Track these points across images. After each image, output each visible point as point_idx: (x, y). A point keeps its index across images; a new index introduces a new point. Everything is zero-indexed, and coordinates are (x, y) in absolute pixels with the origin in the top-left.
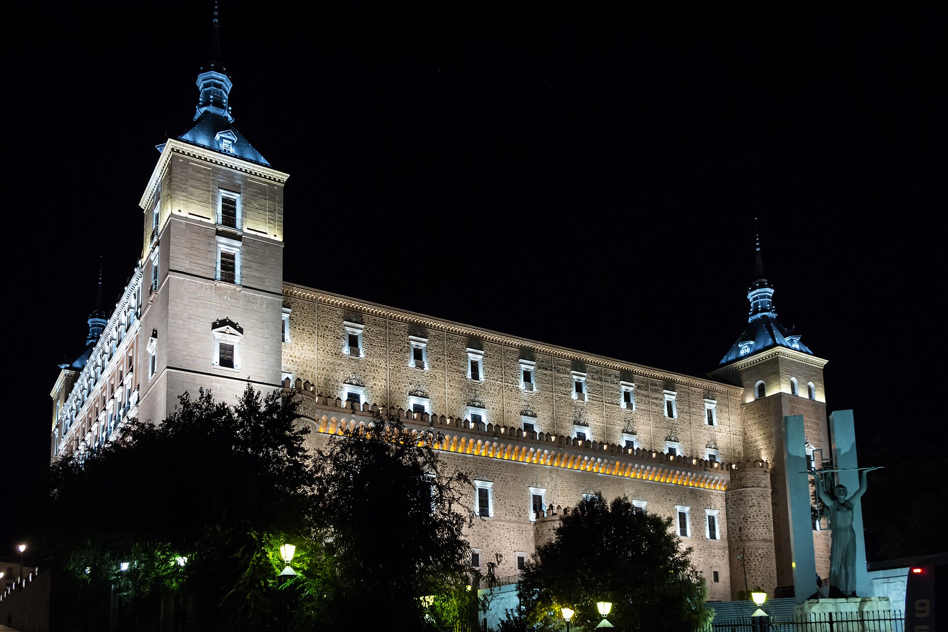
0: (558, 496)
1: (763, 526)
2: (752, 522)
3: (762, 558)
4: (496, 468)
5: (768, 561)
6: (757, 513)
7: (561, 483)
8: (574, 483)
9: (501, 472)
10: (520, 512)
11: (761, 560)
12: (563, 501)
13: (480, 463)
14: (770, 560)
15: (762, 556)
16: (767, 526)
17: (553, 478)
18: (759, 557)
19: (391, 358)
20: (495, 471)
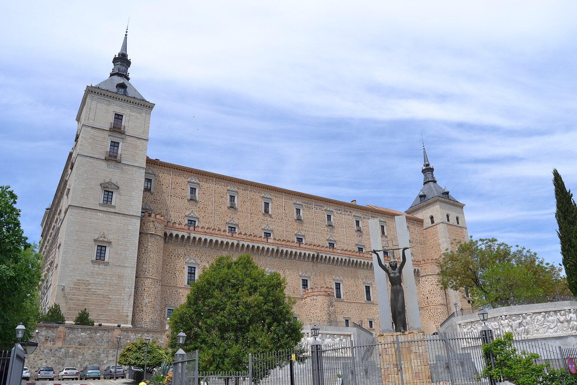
0: (318, 280)
1: (440, 296)
2: (433, 293)
3: (440, 314)
4: (279, 264)
5: (444, 316)
6: (435, 288)
7: (320, 272)
8: (328, 272)
9: (282, 266)
10: (295, 290)
11: (440, 316)
12: (321, 283)
13: (269, 261)
14: (445, 316)
15: (440, 313)
16: (441, 296)
17: (314, 270)
18: (439, 314)
19: (216, 201)
20: (278, 265)
